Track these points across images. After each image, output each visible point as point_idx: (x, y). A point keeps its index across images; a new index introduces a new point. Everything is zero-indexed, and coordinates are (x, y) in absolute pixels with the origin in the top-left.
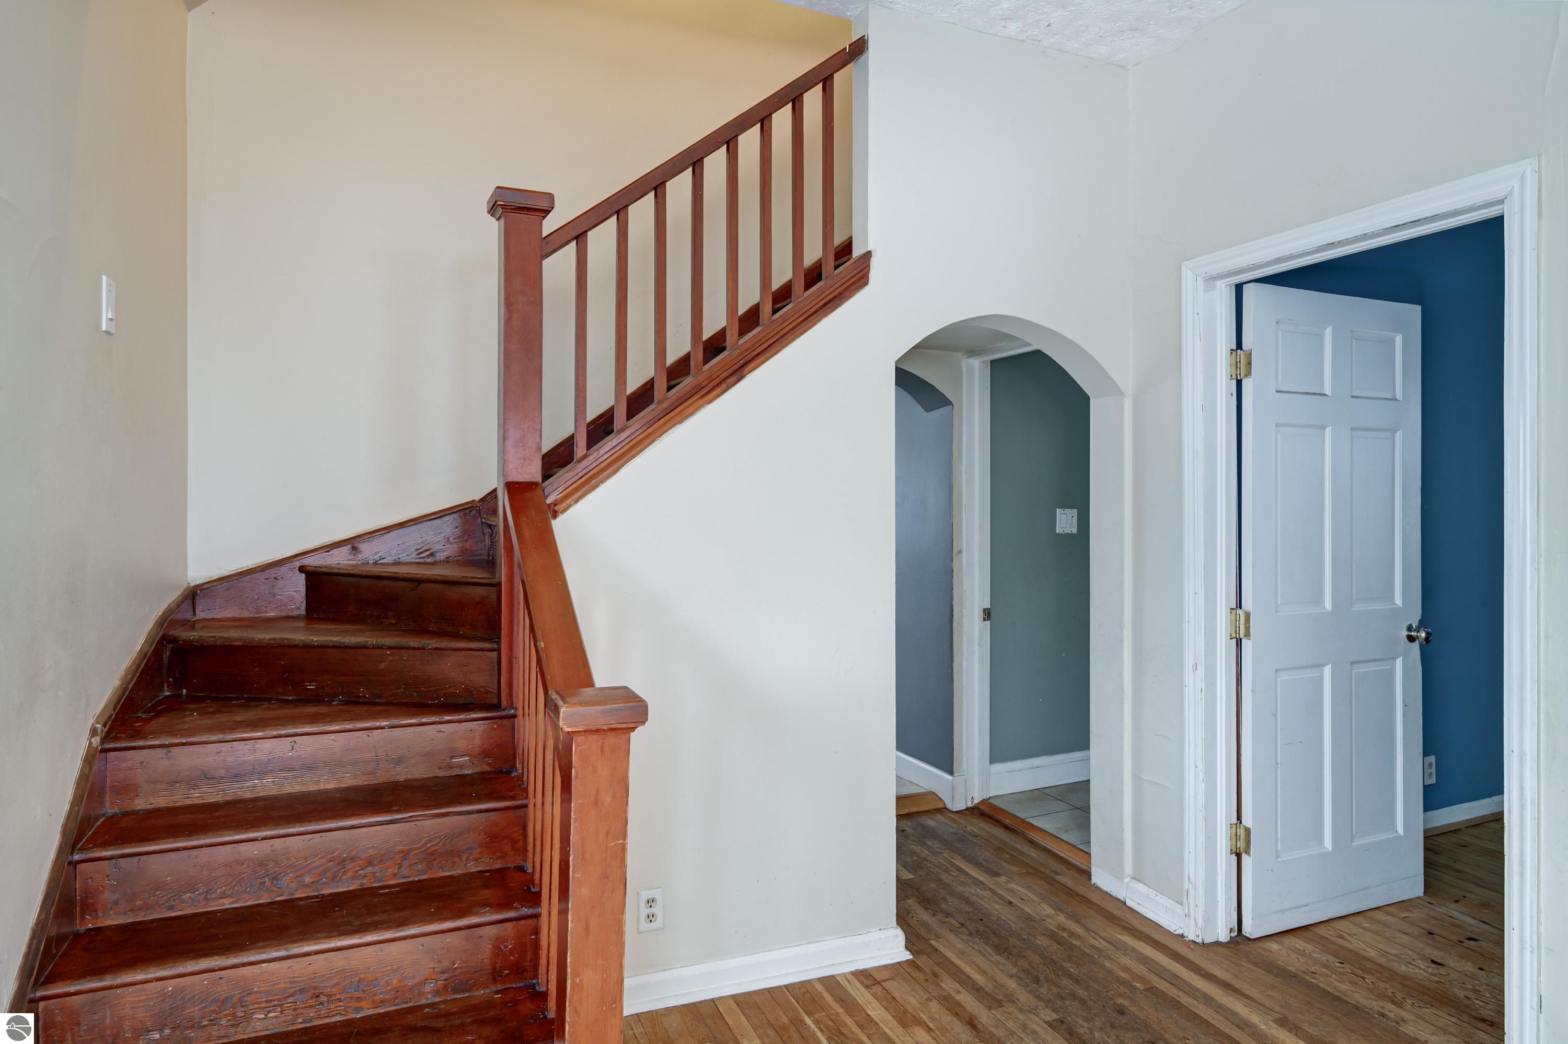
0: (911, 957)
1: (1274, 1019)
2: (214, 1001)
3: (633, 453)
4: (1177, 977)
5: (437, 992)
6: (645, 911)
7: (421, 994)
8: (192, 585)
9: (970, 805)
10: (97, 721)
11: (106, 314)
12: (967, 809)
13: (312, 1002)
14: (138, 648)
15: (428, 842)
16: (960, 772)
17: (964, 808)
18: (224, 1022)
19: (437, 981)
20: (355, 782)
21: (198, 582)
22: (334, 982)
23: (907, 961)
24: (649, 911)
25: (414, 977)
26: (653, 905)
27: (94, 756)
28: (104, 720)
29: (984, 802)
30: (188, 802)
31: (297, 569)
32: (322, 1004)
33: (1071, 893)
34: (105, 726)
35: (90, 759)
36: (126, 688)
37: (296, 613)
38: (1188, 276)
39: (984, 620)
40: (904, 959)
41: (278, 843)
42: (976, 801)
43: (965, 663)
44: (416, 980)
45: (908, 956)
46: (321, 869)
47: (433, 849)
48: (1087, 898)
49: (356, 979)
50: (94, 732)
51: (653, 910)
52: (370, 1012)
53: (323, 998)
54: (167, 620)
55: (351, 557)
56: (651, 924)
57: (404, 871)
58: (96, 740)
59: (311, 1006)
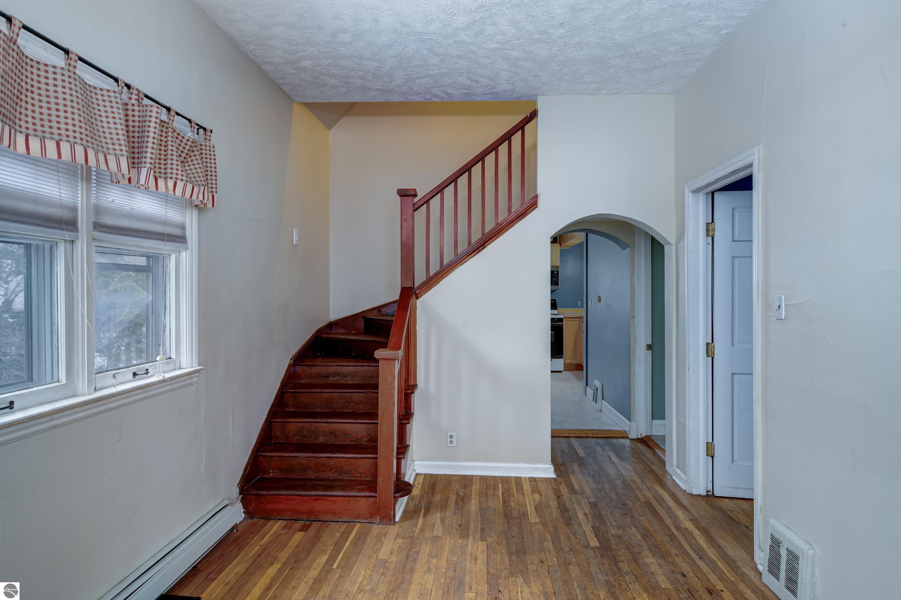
0: (556, 477)
1: (690, 518)
2: (311, 431)
3: (445, 276)
4: (664, 501)
5: (367, 441)
6: (449, 440)
7: (362, 441)
8: (331, 321)
9: (640, 437)
10: (293, 357)
11: (295, 239)
12: (638, 439)
13: (334, 437)
14: (308, 338)
15: (372, 400)
16: (634, 421)
17: (636, 438)
18: (312, 437)
19: (367, 438)
20: (358, 382)
21: (333, 320)
22: (340, 432)
23: (554, 478)
24: (450, 440)
25: (360, 435)
26: (452, 438)
27: (291, 365)
28: (294, 356)
29: (647, 436)
30: (315, 383)
31: (361, 317)
32: (336, 438)
33: (652, 472)
34: (294, 358)
35: (290, 366)
36: (302, 349)
37: (361, 332)
38: (686, 190)
39: (648, 350)
40: (553, 477)
41: (332, 394)
42: (643, 436)
43: (636, 369)
44: (361, 436)
45: (554, 476)
46: (343, 404)
47: (374, 403)
48: (656, 474)
49: (345, 433)
50: (291, 359)
51: (452, 440)
52: (349, 443)
53: (336, 436)
54: (320, 332)
55: (378, 313)
56: (451, 444)
57: (366, 409)
58: (292, 361)
59: (334, 438)
